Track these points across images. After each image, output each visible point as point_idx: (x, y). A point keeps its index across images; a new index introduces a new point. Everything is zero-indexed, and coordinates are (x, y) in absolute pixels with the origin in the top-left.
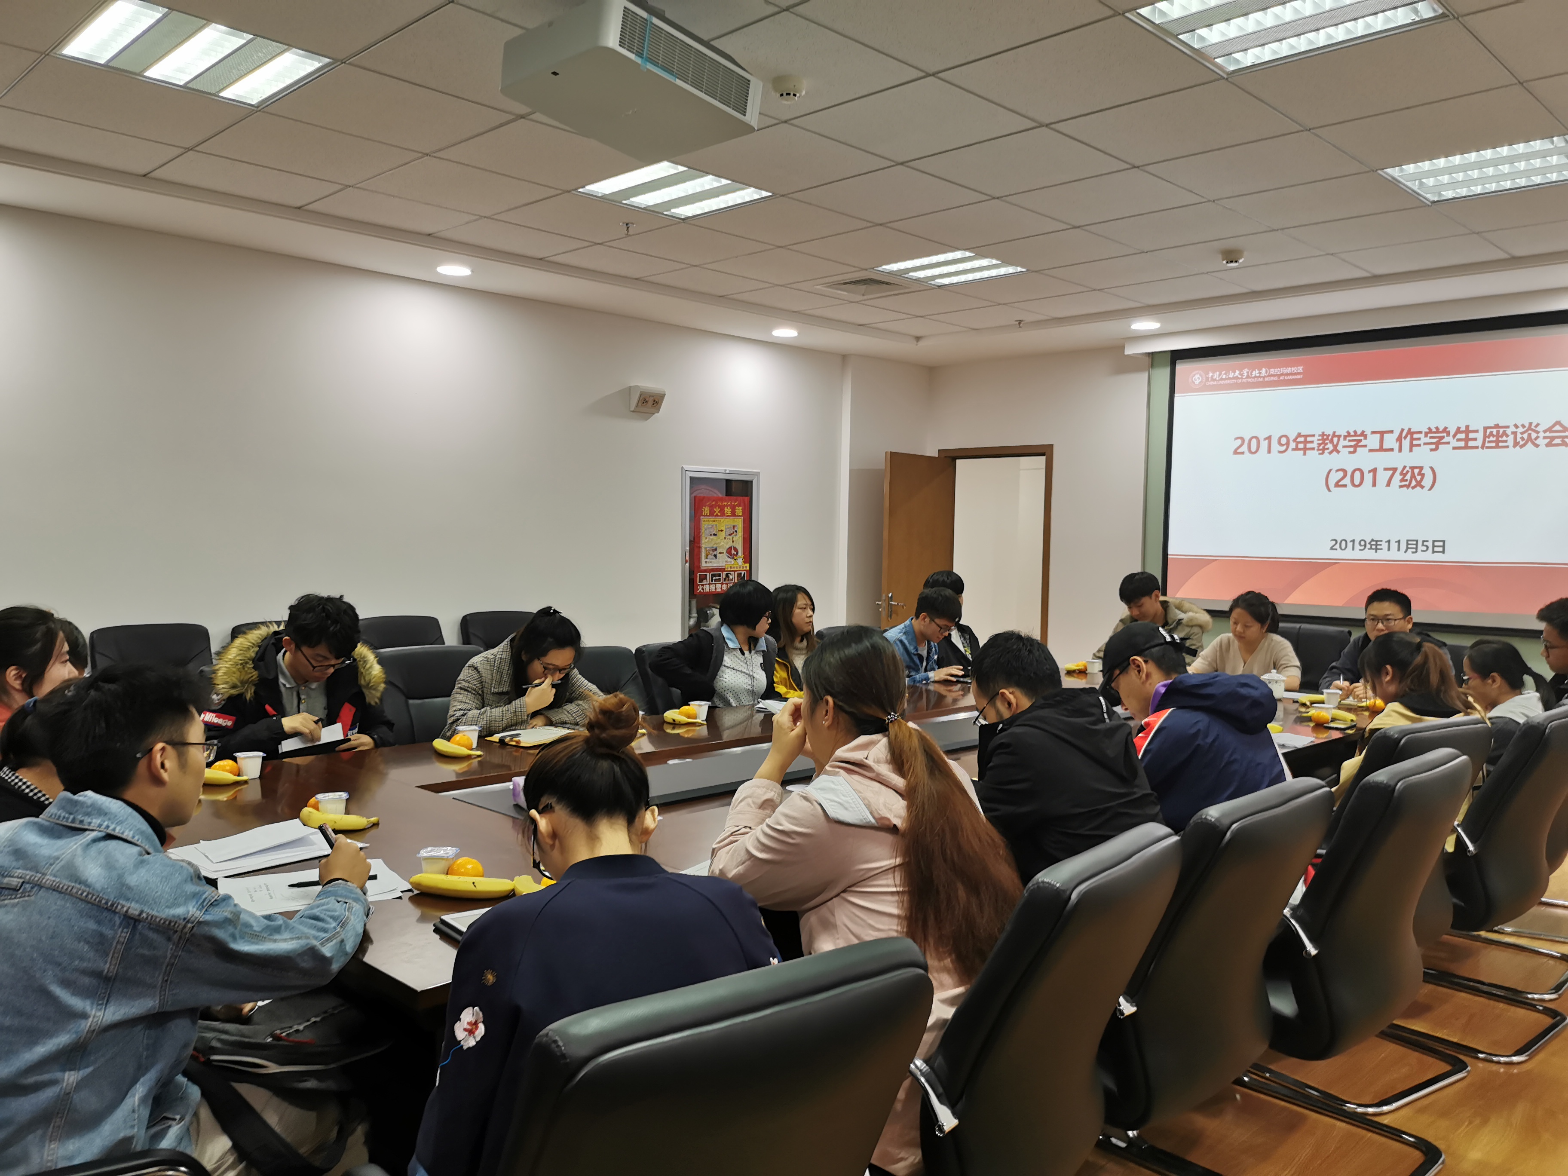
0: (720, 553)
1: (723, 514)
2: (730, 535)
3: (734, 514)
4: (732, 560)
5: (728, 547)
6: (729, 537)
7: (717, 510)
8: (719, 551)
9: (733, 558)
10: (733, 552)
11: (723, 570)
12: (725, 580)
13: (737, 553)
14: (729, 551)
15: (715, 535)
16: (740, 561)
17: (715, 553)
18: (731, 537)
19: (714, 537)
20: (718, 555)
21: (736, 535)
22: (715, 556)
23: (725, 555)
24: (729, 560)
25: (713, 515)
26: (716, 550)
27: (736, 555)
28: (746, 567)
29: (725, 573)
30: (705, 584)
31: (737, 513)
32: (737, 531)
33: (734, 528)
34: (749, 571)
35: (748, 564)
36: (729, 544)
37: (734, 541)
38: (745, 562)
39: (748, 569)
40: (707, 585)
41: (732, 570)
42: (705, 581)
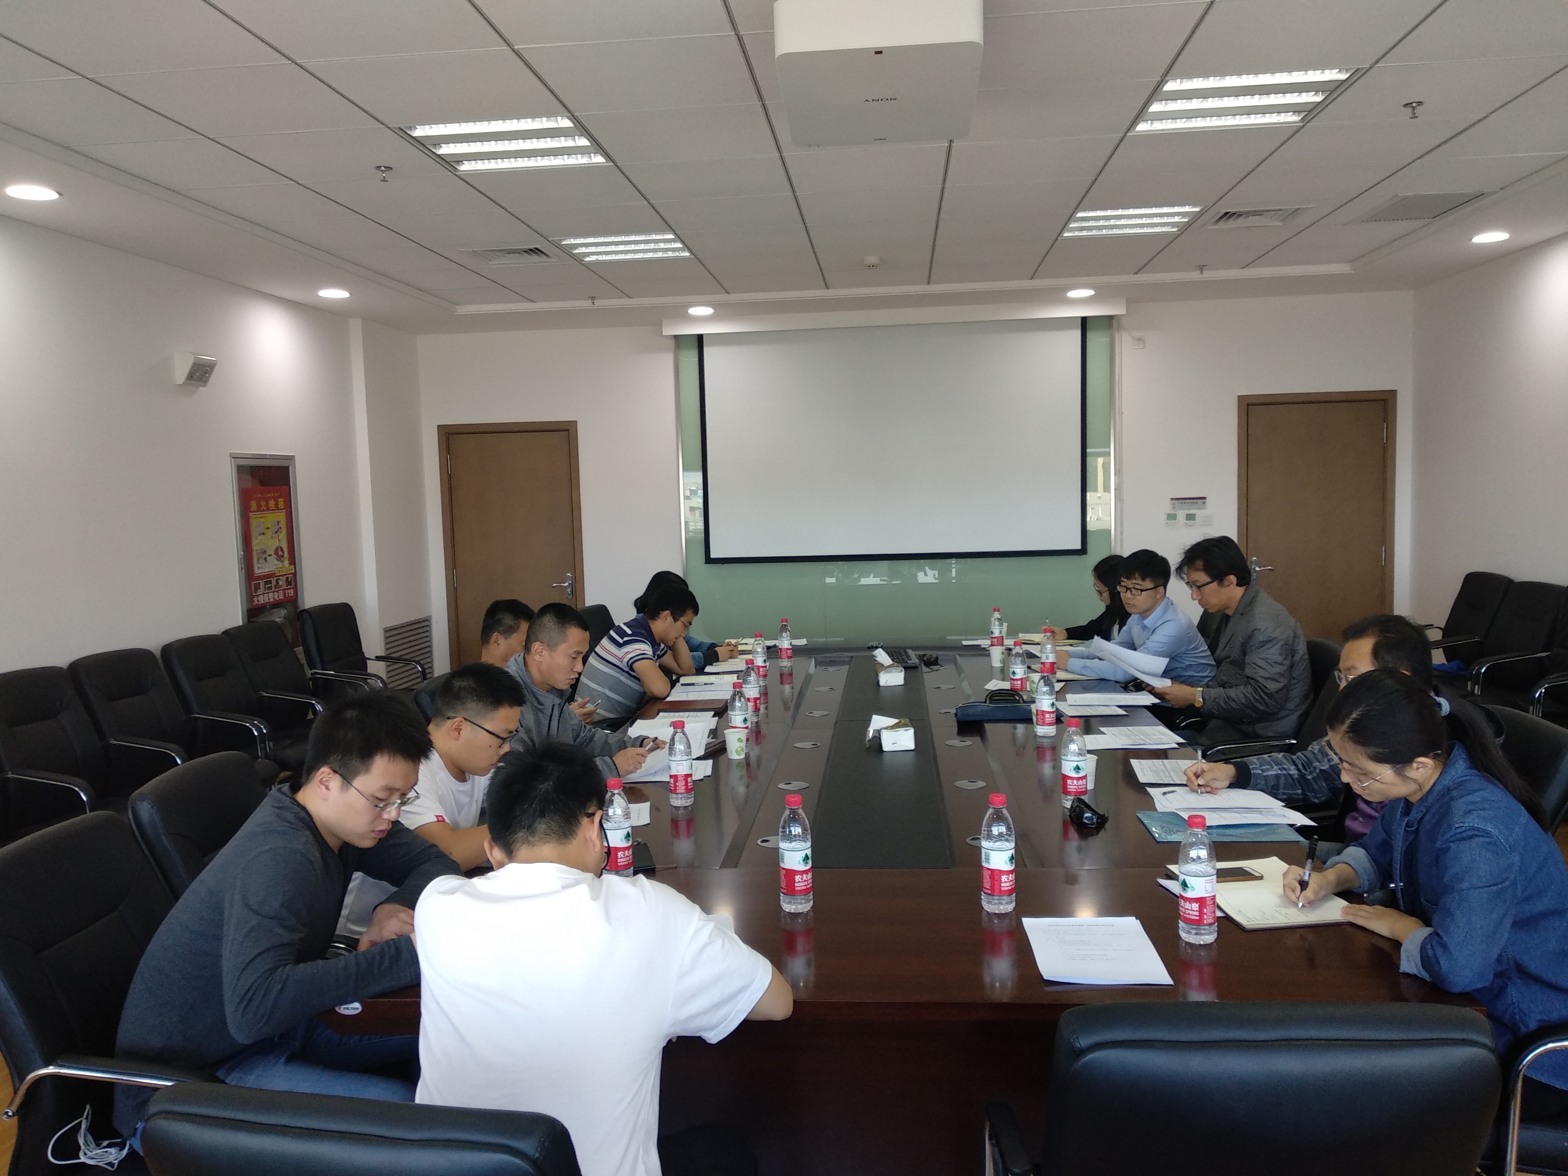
0: (270, 555)
1: (268, 510)
2: (276, 532)
3: (277, 508)
4: (279, 562)
5: (274, 547)
6: (274, 535)
7: (263, 503)
8: (268, 553)
9: (280, 560)
10: (280, 553)
11: (271, 575)
12: (276, 586)
13: (283, 554)
14: (276, 553)
15: (263, 534)
16: (286, 563)
17: (265, 556)
18: (276, 536)
19: (262, 537)
20: (268, 558)
21: (281, 533)
22: (265, 559)
23: (274, 556)
24: (276, 562)
25: (260, 511)
26: (265, 552)
27: (283, 556)
28: (292, 569)
29: (276, 578)
30: (260, 595)
31: (279, 506)
32: (280, 528)
33: (278, 523)
34: (295, 574)
35: (293, 566)
36: (274, 544)
37: (279, 540)
38: (290, 564)
39: (293, 571)
40: (262, 596)
41: (281, 574)
42: (258, 591)
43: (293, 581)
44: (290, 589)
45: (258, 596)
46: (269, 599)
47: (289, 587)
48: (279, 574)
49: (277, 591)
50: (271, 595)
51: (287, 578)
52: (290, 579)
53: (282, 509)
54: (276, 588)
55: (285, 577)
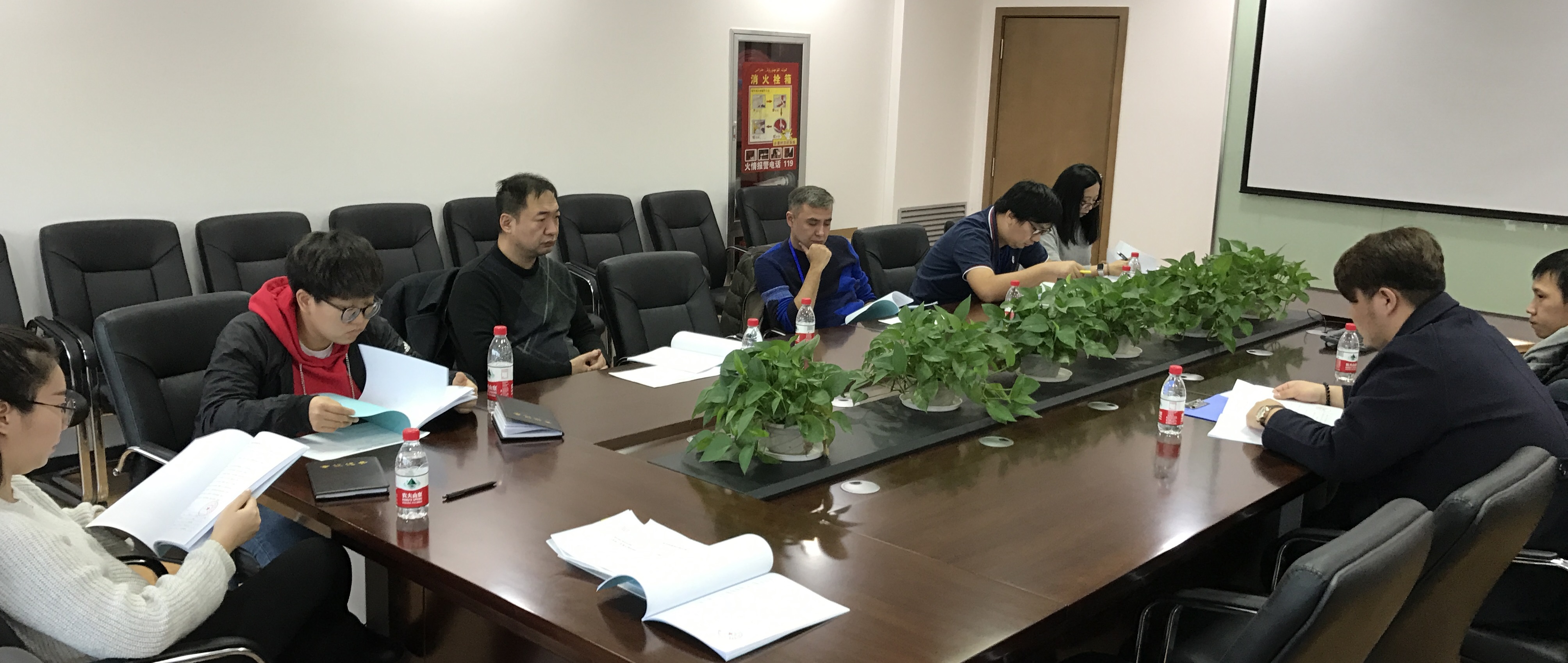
0: (768, 127)
1: (771, 83)
2: (779, 106)
3: (783, 83)
4: (780, 134)
5: (776, 120)
6: (776, 108)
7: (766, 79)
8: (767, 124)
9: (781, 132)
10: (781, 125)
11: (770, 145)
12: (772, 156)
13: (785, 127)
14: (777, 124)
15: (763, 106)
16: (788, 135)
17: (763, 126)
18: (779, 109)
19: (762, 109)
20: (766, 129)
21: (785, 106)
22: (763, 130)
23: (773, 128)
24: (777, 134)
25: (762, 84)
26: (763, 123)
27: (784, 129)
28: (794, 142)
29: (773, 149)
30: (753, 162)
31: (786, 82)
32: (785, 102)
33: (782, 99)
34: (797, 147)
35: (796, 139)
36: (776, 116)
37: (781, 113)
38: (793, 136)
39: (796, 144)
40: (755, 163)
41: (780, 145)
42: (753, 158)
43: (795, 153)
44: (790, 160)
45: (750, 163)
46: (763, 167)
47: (789, 158)
48: (777, 145)
49: (773, 161)
50: (766, 163)
51: (787, 150)
52: (790, 150)
53: (789, 84)
54: (772, 157)
55: (784, 148)
